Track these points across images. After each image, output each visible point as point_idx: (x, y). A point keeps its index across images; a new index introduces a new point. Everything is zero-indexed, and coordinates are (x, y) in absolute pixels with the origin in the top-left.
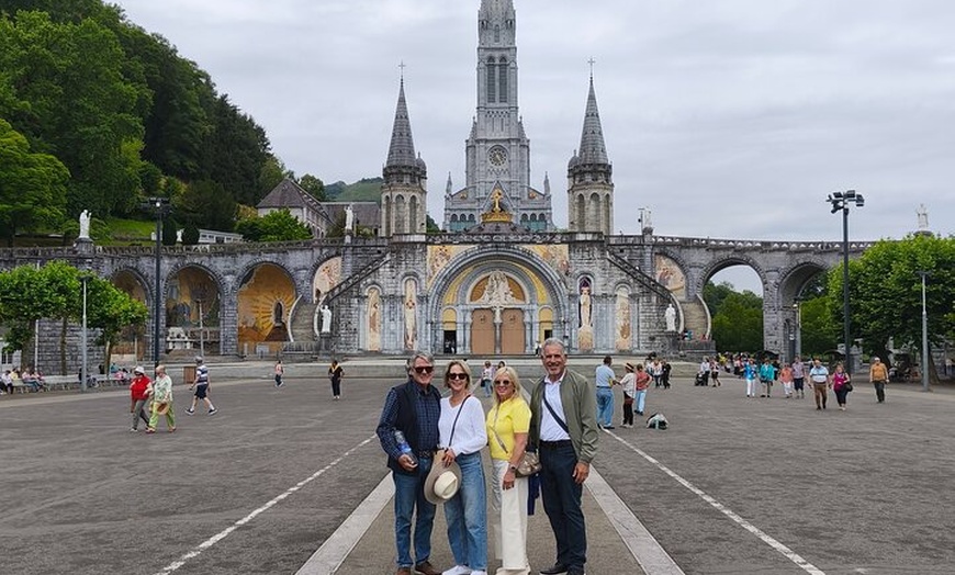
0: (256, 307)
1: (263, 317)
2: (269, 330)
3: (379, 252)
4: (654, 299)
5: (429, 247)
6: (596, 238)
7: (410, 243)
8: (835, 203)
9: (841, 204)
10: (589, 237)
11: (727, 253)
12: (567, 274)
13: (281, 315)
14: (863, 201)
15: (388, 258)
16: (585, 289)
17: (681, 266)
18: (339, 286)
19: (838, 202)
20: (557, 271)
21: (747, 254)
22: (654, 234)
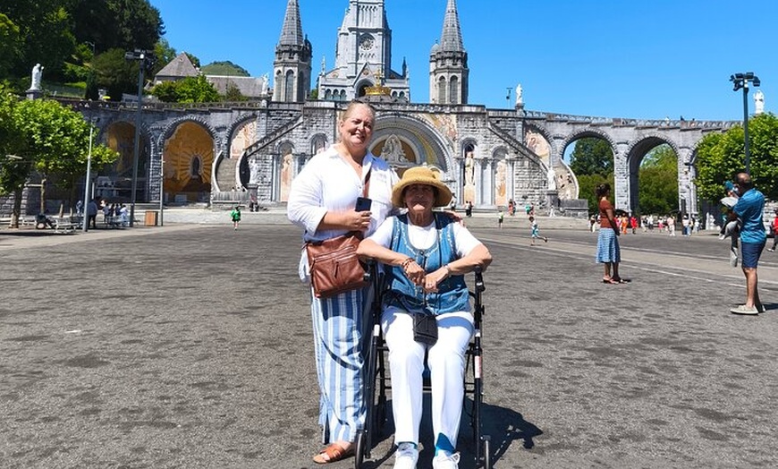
0: (176, 161)
1: (182, 170)
2: (187, 181)
3: (291, 115)
4: (526, 163)
5: (338, 113)
6: (479, 110)
7: (321, 108)
8: (737, 83)
9: (741, 83)
10: (474, 109)
11: (584, 126)
12: (454, 140)
13: (198, 168)
14: (759, 82)
15: (301, 120)
16: (469, 154)
17: (546, 137)
18: (256, 145)
19: (740, 81)
20: (446, 137)
21: (600, 128)
22: (524, 109)
